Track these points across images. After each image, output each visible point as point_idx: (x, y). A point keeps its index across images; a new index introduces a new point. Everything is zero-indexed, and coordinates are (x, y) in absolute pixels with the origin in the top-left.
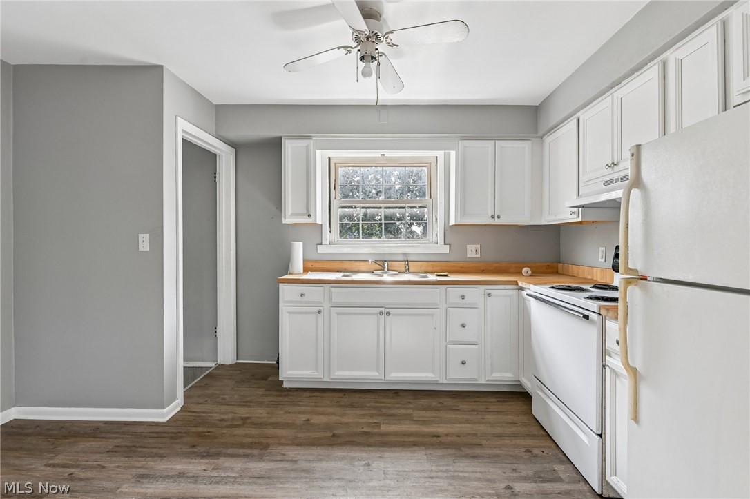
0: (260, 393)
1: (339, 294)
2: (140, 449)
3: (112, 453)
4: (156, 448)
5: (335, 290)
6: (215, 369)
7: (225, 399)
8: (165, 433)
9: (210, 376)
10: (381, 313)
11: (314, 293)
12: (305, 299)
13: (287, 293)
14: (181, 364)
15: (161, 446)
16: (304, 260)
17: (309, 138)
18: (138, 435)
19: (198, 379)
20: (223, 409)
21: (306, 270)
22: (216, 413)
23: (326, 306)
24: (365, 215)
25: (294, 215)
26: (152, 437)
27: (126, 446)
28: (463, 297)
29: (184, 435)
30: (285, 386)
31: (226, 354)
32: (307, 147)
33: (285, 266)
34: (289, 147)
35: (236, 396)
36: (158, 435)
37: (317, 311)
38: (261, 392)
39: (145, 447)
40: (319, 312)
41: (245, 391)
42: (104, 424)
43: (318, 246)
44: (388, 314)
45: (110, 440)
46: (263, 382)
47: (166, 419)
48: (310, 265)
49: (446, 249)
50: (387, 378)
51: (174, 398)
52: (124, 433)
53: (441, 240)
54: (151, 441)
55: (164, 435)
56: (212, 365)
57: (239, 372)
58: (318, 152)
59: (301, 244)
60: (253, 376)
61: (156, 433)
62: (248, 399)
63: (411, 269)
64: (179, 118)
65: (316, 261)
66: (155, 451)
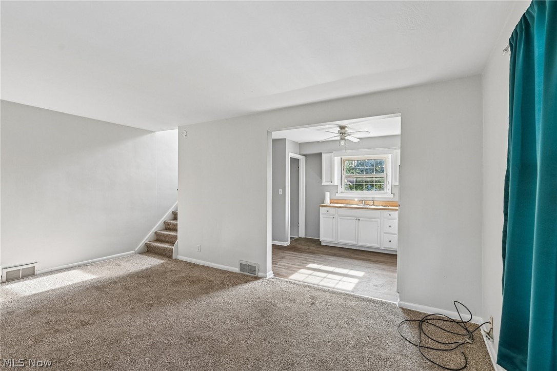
1: (341, 211)
5: (340, 210)
7: (302, 244)
8: (287, 248)
10: (356, 219)
11: (332, 210)
12: (329, 212)
13: (322, 210)
14: (289, 236)
16: (330, 199)
17: (332, 152)
19: (294, 239)
21: (330, 203)
23: (336, 216)
24: (356, 180)
25: (326, 182)
28: (390, 215)
29: (292, 248)
30: (322, 244)
31: (302, 234)
32: (331, 156)
33: (323, 201)
34: (324, 156)
35: (305, 244)
40: (334, 218)
41: (308, 244)
43: (336, 194)
44: (359, 220)
46: (315, 242)
47: (286, 245)
48: (333, 201)
49: (392, 196)
50: (359, 244)
51: (288, 241)
53: (390, 192)
56: (297, 237)
57: (306, 240)
58: (335, 158)
59: (329, 193)
61: (285, 248)
63: (375, 204)
65: (335, 200)
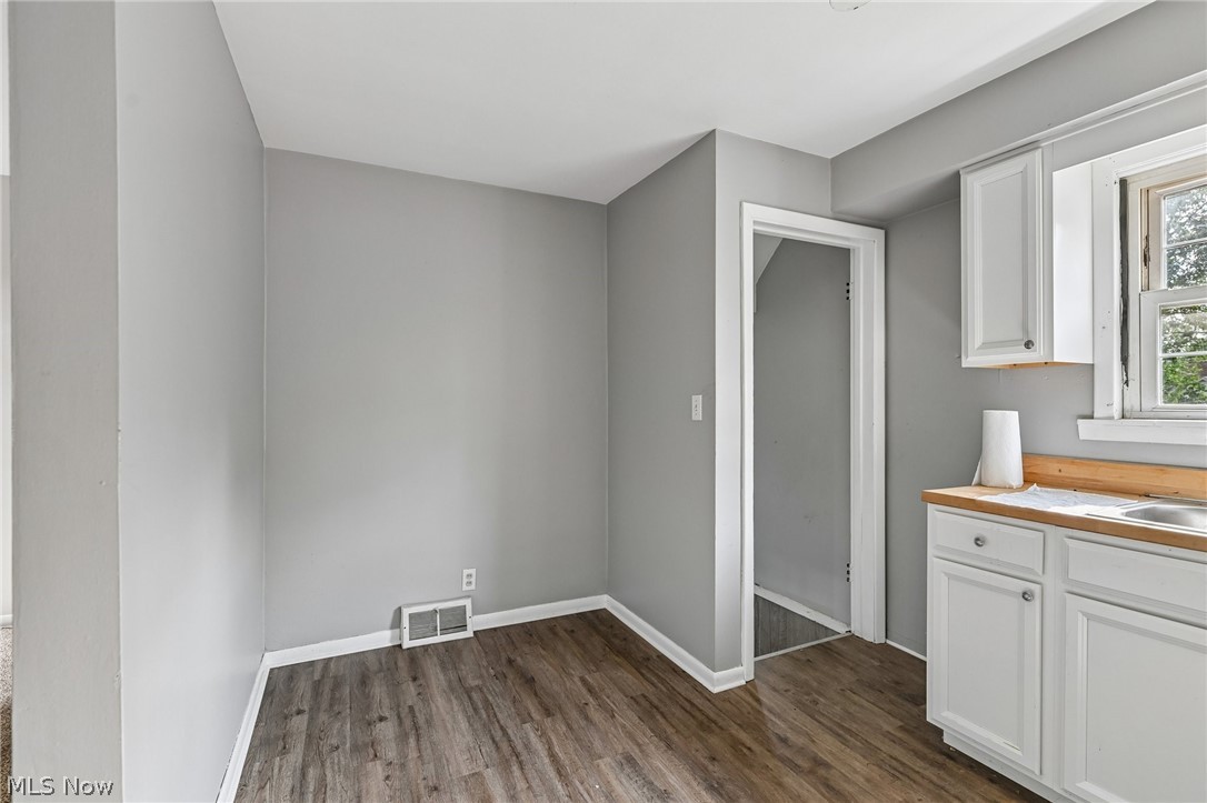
0: (886, 727)
2: (659, 717)
3: (633, 702)
4: (673, 727)
5: (1081, 548)
6: (844, 640)
7: (816, 702)
8: (700, 710)
9: (826, 649)
12: (986, 552)
15: (681, 727)
16: (1025, 455)
17: (1031, 146)
18: (673, 694)
19: (803, 646)
20: (802, 720)
21: (1032, 482)
22: (785, 721)
23: (1053, 584)
25: (988, 345)
26: (684, 708)
27: (651, 703)
29: (717, 730)
30: (949, 742)
32: (1025, 172)
34: (975, 190)
35: (838, 708)
36: (690, 709)
37: (1021, 591)
38: (889, 725)
39: (665, 718)
40: (1026, 596)
41: (862, 706)
42: (658, 656)
43: (1080, 421)
45: (645, 683)
46: (909, 706)
47: (715, 690)
48: (1052, 469)
51: (736, 662)
52: (663, 681)
54: (678, 712)
55: (698, 714)
56: (841, 629)
57: (877, 664)
59: (1013, 416)
60: (897, 683)
61: (692, 704)
62: (854, 727)
64: (745, 204)
65: (1073, 460)
66: (670, 730)
